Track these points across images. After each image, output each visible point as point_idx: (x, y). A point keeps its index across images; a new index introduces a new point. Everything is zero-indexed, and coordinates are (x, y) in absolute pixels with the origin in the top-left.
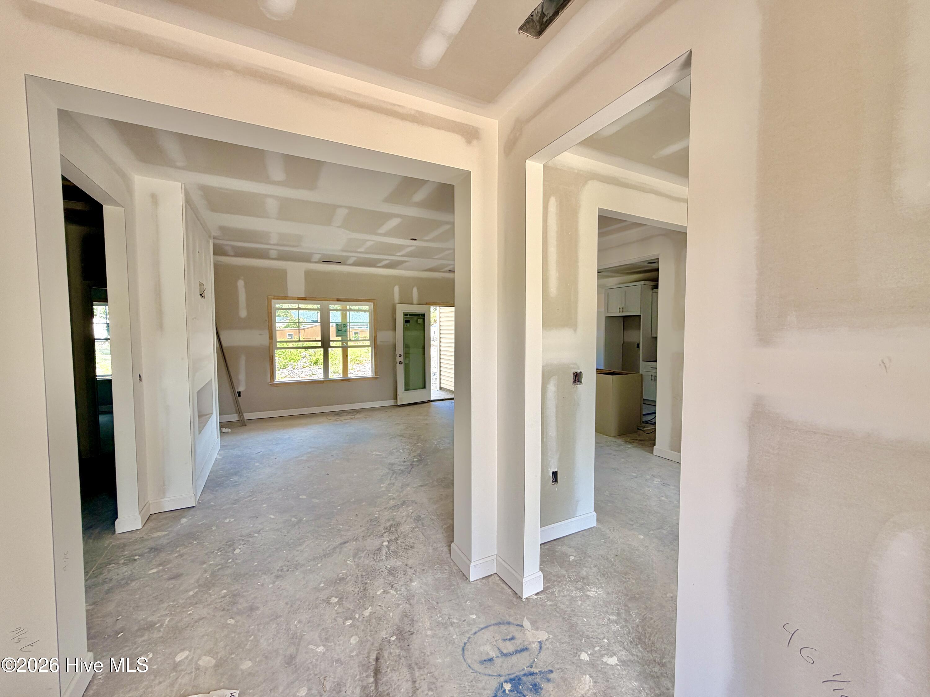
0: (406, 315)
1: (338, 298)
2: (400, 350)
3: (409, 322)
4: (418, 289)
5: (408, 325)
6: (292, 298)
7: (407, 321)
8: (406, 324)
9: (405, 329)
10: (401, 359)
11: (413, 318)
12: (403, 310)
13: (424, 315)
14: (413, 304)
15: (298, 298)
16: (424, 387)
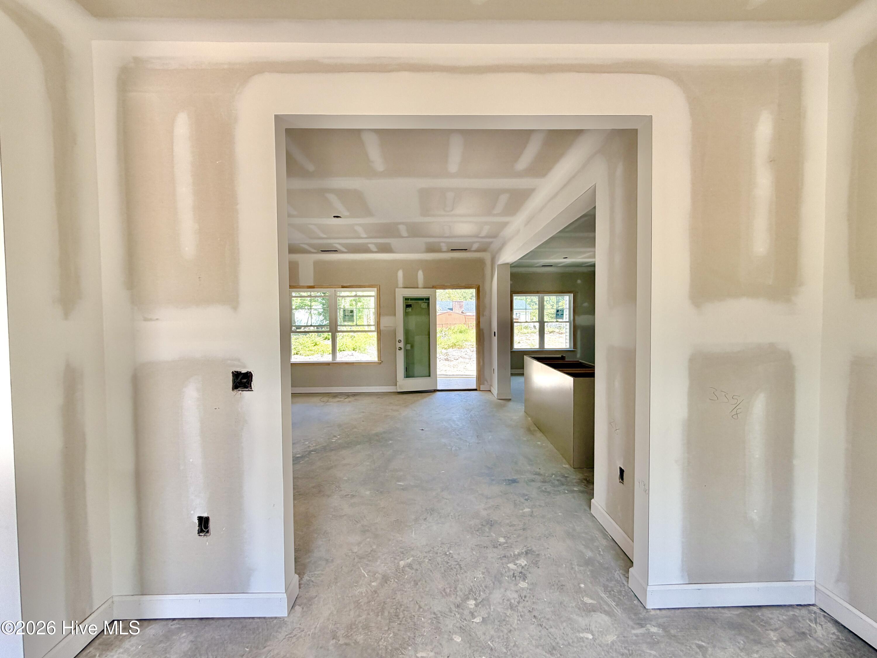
0: (406, 299)
1: (342, 285)
2: (401, 335)
3: (411, 307)
4: (423, 271)
5: (409, 310)
6: (303, 287)
7: (408, 306)
8: (407, 309)
9: (406, 314)
10: (402, 345)
11: (418, 302)
12: (402, 294)
13: (428, 299)
14: (418, 288)
15: (307, 286)
16: (430, 376)
